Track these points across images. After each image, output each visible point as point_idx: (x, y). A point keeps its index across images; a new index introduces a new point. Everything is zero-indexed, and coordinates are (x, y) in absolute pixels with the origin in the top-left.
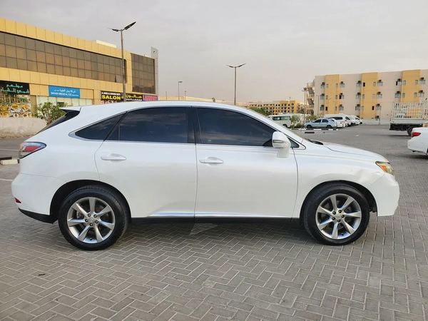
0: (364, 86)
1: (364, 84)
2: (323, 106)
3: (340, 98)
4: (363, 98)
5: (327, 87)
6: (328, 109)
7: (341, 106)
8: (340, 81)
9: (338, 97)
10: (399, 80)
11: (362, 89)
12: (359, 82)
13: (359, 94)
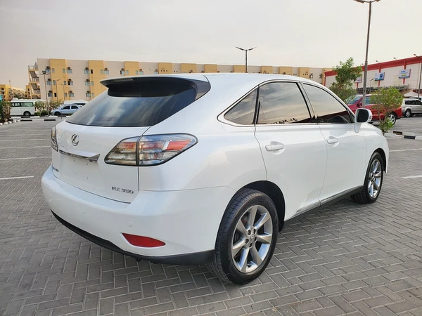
0: (92, 73)
1: (92, 71)
2: (51, 92)
3: (69, 84)
4: (93, 85)
5: (54, 72)
6: (57, 95)
7: (71, 92)
8: (67, 67)
9: (67, 83)
10: (123, 69)
11: (91, 77)
12: (87, 69)
13: (88, 81)
